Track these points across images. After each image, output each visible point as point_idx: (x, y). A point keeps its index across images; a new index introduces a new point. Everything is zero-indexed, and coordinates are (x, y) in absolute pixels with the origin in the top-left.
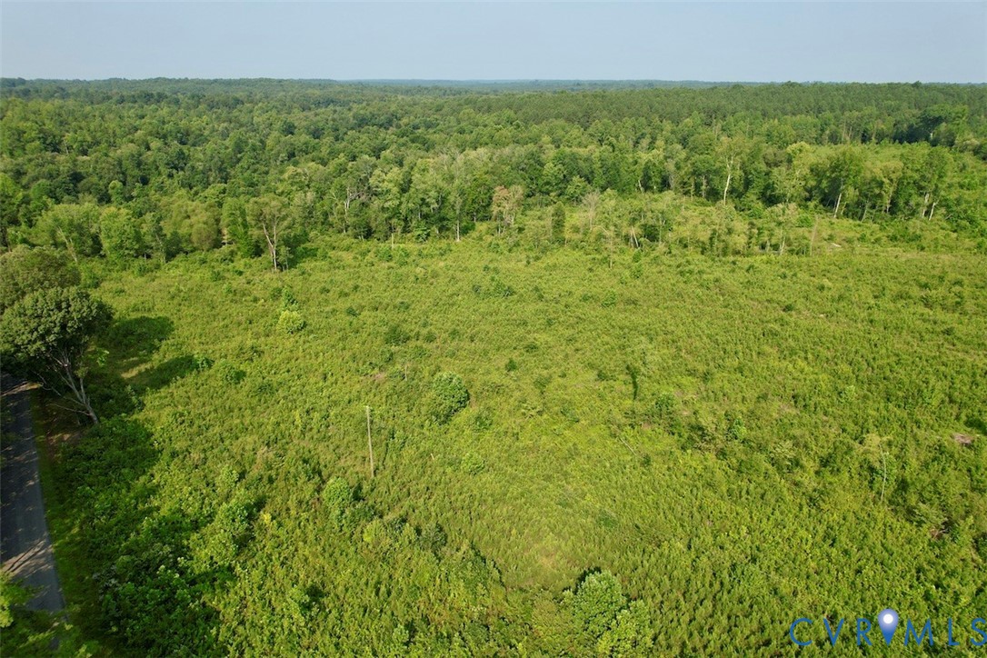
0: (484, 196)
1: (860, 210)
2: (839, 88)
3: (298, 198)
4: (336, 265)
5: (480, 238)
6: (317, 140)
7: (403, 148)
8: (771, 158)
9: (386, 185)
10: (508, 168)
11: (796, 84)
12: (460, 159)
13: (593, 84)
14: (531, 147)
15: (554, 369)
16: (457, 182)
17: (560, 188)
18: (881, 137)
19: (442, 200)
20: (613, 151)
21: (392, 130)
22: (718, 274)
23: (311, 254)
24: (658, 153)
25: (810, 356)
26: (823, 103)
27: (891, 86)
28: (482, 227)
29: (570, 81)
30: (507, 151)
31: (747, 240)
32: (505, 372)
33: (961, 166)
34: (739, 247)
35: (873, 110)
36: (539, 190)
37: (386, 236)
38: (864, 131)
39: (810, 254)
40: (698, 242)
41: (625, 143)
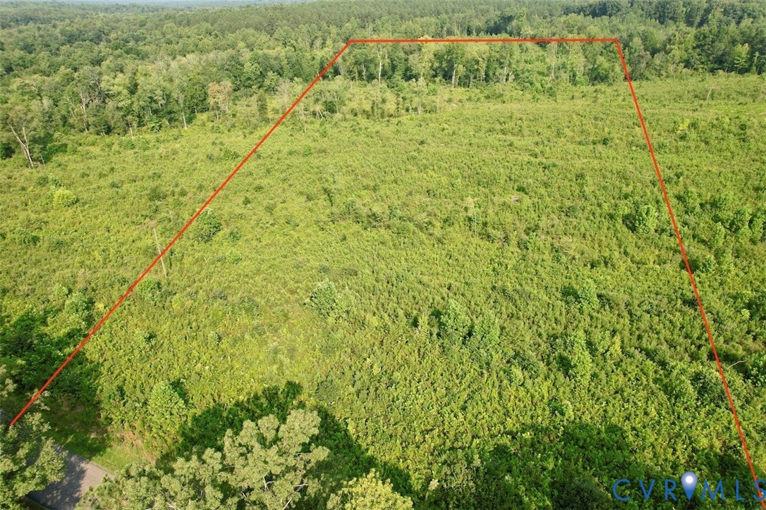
0: (200, 93)
1: (467, 81)
3: (35, 105)
4: (88, 156)
5: (204, 125)
7: (119, 59)
8: (407, 48)
9: (115, 89)
10: (215, 69)
12: (174, 64)
14: (230, 51)
15: (276, 200)
16: (177, 81)
17: (259, 82)
18: (478, 31)
19: (167, 97)
20: (295, 51)
21: (102, 44)
22: (378, 128)
23: (63, 148)
24: (329, 50)
26: (440, 7)
28: (202, 117)
30: (212, 55)
31: (396, 106)
32: (243, 206)
33: (525, 48)
34: (392, 112)
35: (472, 12)
36: (242, 84)
37: (125, 131)
38: (468, 27)
39: (438, 111)
40: (364, 111)
41: (303, 44)
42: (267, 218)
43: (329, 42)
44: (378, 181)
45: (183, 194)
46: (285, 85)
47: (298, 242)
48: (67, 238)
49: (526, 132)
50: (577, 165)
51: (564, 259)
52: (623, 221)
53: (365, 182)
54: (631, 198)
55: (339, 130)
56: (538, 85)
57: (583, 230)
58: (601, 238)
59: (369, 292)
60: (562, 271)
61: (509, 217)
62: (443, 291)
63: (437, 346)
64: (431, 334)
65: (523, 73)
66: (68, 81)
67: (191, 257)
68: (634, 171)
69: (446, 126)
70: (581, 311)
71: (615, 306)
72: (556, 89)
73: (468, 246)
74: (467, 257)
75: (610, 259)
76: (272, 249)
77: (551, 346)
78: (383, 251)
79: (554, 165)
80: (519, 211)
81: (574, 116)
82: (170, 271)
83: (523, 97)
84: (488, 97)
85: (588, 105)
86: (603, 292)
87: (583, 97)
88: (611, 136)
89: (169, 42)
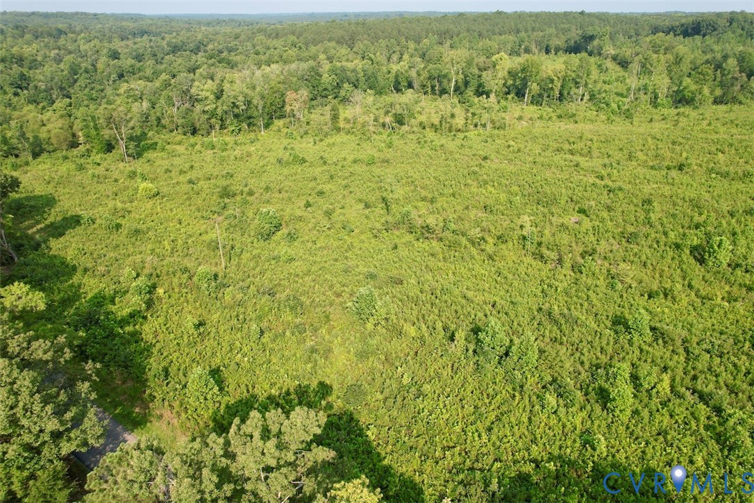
0: (279, 100)
1: (540, 99)
2: (531, 15)
3: (136, 107)
4: (173, 154)
5: (279, 130)
6: (141, 63)
7: (212, 68)
8: (482, 65)
9: (203, 94)
10: (295, 79)
11: (503, 12)
13: (357, 15)
14: (311, 63)
15: (336, 205)
16: (258, 89)
17: (335, 93)
18: (557, 50)
19: (248, 103)
20: (372, 64)
21: (200, 54)
22: (443, 141)
23: (153, 146)
24: (404, 64)
25: (496, 184)
26: (520, 26)
27: (566, 14)
28: (279, 123)
29: (339, 13)
30: (293, 66)
31: (464, 122)
32: (304, 209)
33: (605, 69)
34: (460, 127)
35: (552, 30)
36: (318, 94)
37: (208, 133)
38: (547, 46)
39: (507, 129)
40: (433, 125)
41: (381, 57)
42: (325, 222)
43: (406, 57)
44: (436, 193)
45: (251, 193)
46: (358, 96)
47: (351, 246)
48: (144, 227)
49: (595, 153)
50: (645, 190)
51: (619, 286)
52: (691, 252)
53: (424, 193)
54: (703, 229)
55: (405, 142)
56: (614, 106)
57: (644, 258)
58: (664, 268)
59: (412, 303)
60: (616, 298)
61: (565, 239)
62: (487, 308)
63: (472, 363)
64: (467, 350)
65: (599, 94)
66: (166, 87)
67: (249, 254)
68: (710, 200)
69: (512, 143)
70: (630, 342)
71: (670, 342)
72: (633, 111)
73: (519, 264)
74: (516, 276)
75: (670, 291)
76: (325, 252)
77: (592, 376)
78: (432, 262)
79: (620, 189)
80: (577, 233)
81: (649, 139)
82: (229, 265)
83: (597, 118)
84: (560, 117)
85: (667, 128)
86: (658, 325)
87: (663, 119)
88: (689, 161)
89: (257, 53)
